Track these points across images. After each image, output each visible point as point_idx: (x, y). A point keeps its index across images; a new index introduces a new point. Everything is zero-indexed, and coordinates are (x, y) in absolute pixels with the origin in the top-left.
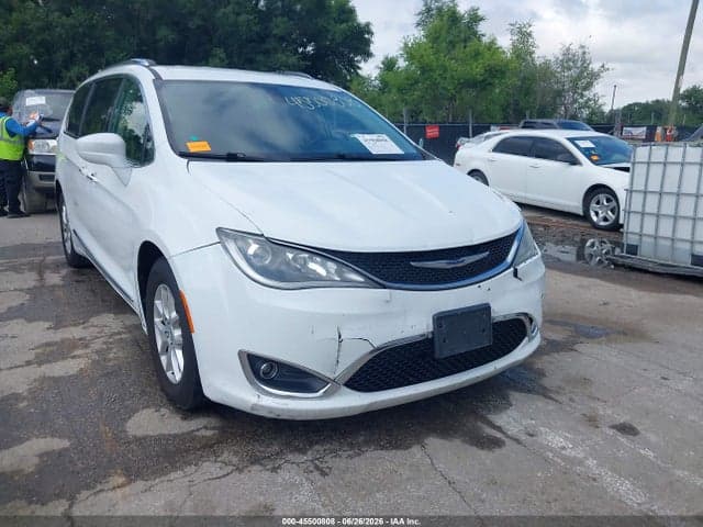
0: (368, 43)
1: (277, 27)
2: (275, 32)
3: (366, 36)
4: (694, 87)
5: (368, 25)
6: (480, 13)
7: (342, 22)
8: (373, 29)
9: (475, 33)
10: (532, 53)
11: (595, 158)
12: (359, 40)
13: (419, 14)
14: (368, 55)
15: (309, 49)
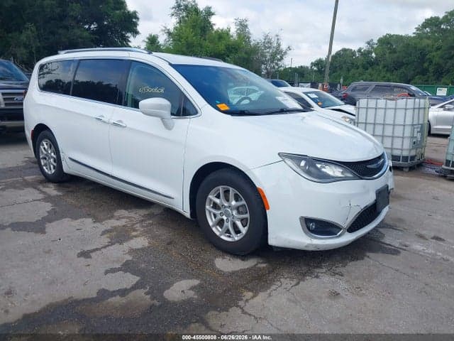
0: (135, 25)
1: (74, 11)
2: (72, 13)
3: (134, 20)
4: (320, 59)
5: (135, 12)
6: (212, 10)
7: (117, 9)
8: (139, 15)
9: (210, 23)
10: (249, 38)
11: (320, 104)
12: (129, 23)
13: (173, 8)
14: (136, 33)
15: (92, 26)
